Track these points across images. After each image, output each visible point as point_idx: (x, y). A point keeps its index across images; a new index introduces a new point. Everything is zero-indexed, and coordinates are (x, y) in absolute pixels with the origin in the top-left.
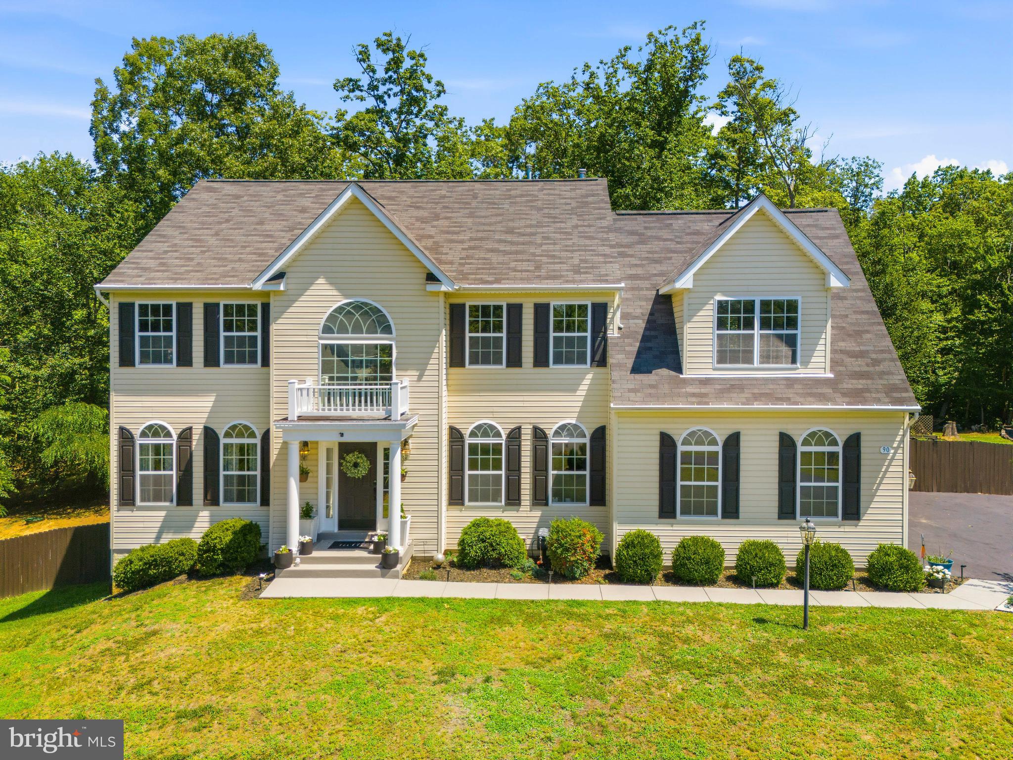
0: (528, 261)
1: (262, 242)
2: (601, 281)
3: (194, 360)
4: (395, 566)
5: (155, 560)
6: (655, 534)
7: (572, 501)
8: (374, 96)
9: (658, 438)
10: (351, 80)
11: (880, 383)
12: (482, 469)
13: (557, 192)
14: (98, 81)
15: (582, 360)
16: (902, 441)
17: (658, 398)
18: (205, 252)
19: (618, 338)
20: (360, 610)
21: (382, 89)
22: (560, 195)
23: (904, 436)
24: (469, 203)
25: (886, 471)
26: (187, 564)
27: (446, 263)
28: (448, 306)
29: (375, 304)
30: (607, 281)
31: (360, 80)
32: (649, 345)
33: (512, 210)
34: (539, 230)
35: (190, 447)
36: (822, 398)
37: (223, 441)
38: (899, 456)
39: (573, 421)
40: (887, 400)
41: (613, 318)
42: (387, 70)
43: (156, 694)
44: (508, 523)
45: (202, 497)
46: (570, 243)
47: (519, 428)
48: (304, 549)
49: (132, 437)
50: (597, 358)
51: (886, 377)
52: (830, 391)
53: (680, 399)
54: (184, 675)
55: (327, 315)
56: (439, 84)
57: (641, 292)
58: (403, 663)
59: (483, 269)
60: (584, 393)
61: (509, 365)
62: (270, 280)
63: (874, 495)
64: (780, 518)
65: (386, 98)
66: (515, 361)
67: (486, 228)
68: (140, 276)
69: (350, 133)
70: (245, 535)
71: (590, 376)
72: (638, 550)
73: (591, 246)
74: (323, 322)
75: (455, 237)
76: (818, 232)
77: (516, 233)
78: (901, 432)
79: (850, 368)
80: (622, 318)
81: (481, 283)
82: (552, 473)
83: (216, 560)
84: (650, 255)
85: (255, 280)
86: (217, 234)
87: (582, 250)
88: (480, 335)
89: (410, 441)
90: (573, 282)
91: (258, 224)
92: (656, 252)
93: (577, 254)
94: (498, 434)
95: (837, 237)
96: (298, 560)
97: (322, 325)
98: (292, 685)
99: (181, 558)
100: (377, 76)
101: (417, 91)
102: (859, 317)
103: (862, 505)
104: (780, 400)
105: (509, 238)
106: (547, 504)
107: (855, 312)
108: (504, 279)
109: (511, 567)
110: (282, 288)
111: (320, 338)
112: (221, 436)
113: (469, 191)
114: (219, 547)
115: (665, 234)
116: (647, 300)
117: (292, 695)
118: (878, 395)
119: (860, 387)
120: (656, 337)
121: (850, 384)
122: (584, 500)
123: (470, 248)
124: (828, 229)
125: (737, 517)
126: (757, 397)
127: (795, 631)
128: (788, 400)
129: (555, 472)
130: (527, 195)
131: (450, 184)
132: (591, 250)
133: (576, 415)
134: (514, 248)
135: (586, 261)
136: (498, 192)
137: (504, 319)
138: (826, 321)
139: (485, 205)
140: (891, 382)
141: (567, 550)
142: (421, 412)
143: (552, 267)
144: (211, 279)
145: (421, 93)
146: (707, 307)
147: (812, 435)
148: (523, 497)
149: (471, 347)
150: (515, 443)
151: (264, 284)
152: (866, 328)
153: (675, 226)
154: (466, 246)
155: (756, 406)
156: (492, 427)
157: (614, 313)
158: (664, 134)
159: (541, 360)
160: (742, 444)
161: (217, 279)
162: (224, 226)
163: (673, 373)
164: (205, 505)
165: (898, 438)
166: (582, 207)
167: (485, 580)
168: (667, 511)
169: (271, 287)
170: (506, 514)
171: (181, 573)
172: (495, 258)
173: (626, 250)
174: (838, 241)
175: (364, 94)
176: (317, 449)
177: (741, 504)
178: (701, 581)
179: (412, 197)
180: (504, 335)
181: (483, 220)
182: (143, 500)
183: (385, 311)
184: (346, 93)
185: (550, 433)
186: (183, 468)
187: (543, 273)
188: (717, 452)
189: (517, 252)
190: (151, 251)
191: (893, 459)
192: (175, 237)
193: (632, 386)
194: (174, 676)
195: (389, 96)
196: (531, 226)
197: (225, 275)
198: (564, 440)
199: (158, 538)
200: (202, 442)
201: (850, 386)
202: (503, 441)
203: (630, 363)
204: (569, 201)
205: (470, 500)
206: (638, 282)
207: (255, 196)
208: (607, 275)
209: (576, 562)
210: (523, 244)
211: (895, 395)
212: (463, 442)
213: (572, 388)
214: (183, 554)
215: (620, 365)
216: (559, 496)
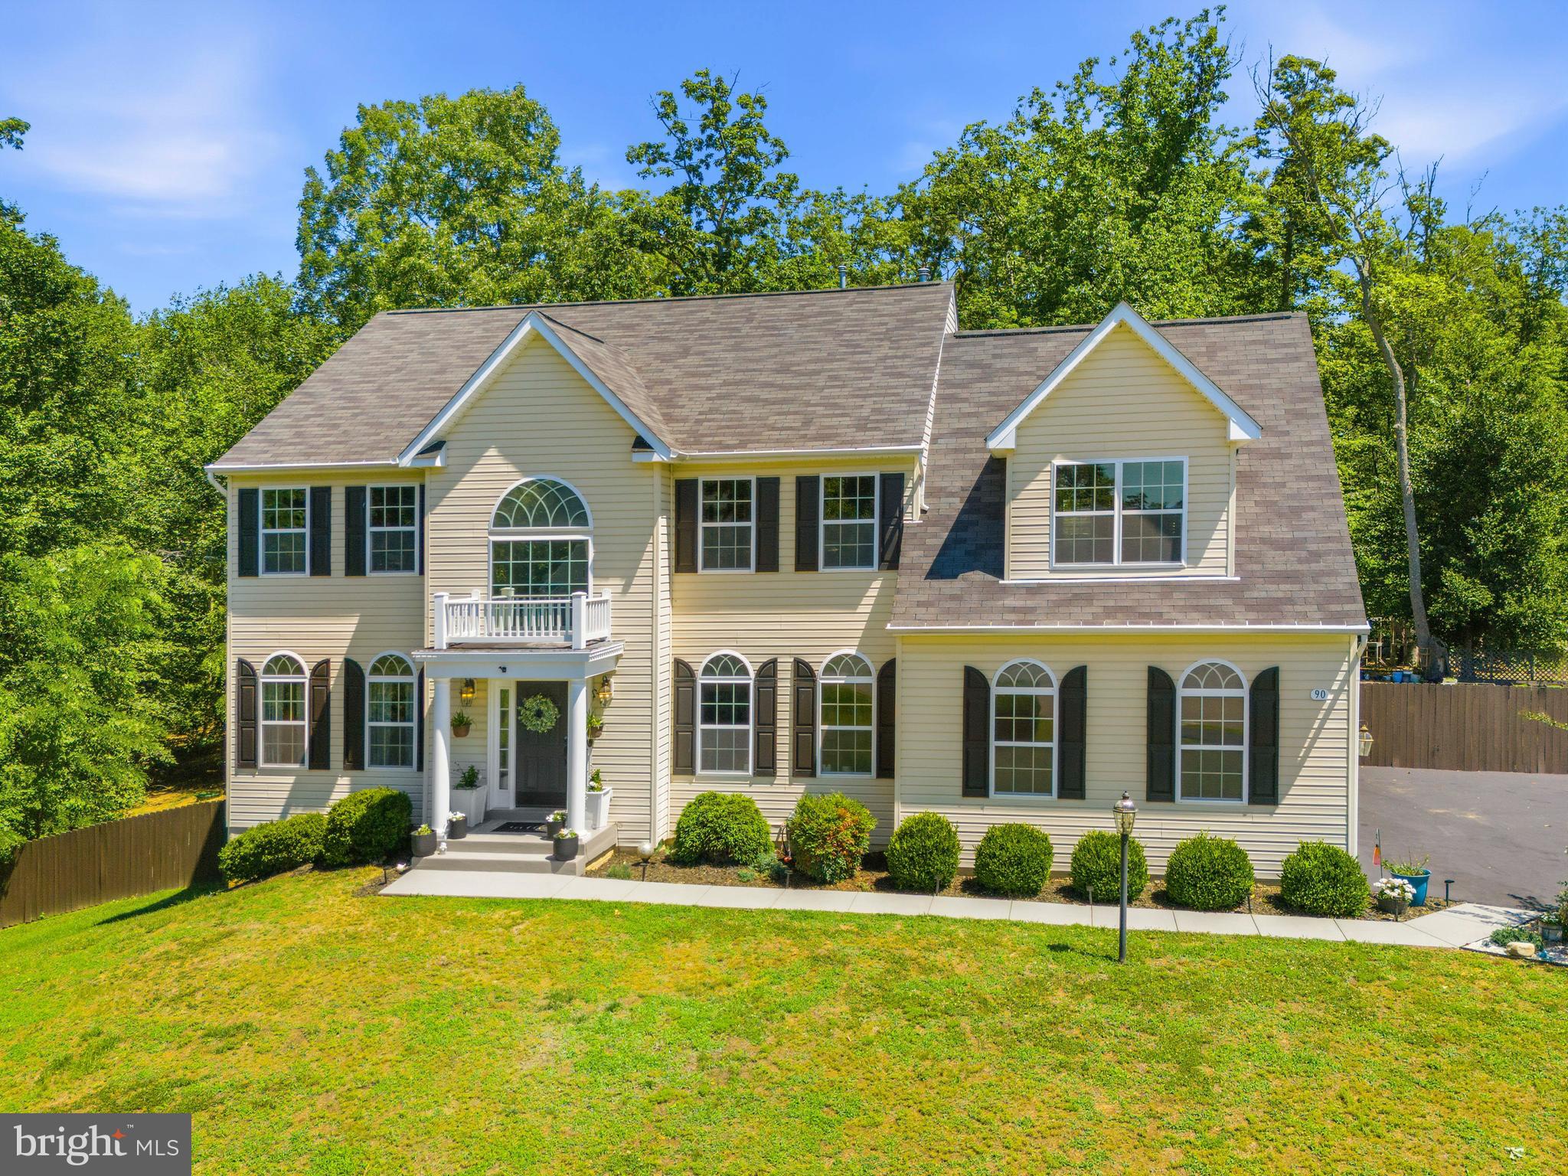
0: (796, 413)
1: (435, 399)
2: (892, 441)
3: (333, 566)
4: (572, 857)
5: (270, 842)
6: (951, 819)
7: (852, 770)
8: (685, 168)
9: (961, 675)
10: (649, 146)
11: (1312, 590)
12: (720, 722)
13: (872, 306)
14: (310, 171)
15: (867, 561)
16: (1346, 681)
17: (957, 615)
18: (357, 415)
19: (918, 525)
20: (499, 914)
21: (698, 156)
22: (876, 310)
23: (1349, 672)
24: (738, 330)
25: (1321, 728)
26: (313, 850)
27: (678, 421)
28: (672, 484)
29: (564, 483)
30: (900, 441)
31: (663, 145)
32: (962, 535)
33: (797, 336)
34: (828, 366)
35: (327, 686)
36: (1213, 613)
37: (370, 679)
38: (1341, 704)
39: (853, 651)
40: (1318, 615)
41: (911, 496)
42: (704, 128)
43: (195, 1007)
44: (749, 801)
45: (341, 757)
46: (866, 384)
47: (774, 662)
48: (456, 830)
49: (254, 674)
50: (888, 557)
51: (1325, 579)
52: (1230, 602)
53: (993, 617)
54: (236, 985)
55: (500, 500)
56: (777, 143)
57: (967, 456)
58: (515, 982)
59: (728, 427)
60: (869, 609)
61: (760, 568)
62: (422, 453)
63: (1301, 766)
64: (1149, 799)
65: (703, 169)
66: (768, 562)
67: (752, 366)
68: (266, 452)
69: (637, 227)
70: (385, 810)
71: (877, 584)
72: (917, 842)
73: (896, 387)
74: (494, 510)
75: (702, 381)
76: (1267, 351)
77: (795, 372)
78: (1345, 667)
79: (1270, 567)
80: (929, 494)
81: (718, 449)
82: (821, 728)
83: (343, 843)
84: (994, 399)
85: (402, 454)
86: (379, 389)
87: (880, 395)
88: (718, 524)
89: (612, 680)
90: (852, 443)
91: (436, 373)
92: (1002, 394)
93: (869, 401)
94: (743, 671)
95: (1296, 358)
96: (444, 846)
97: (493, 515)
98: (360, 1003)
99: (303, 841)
100: (688, 138)
101: (745, 155)
102: (1303, 485)
103: (1282, 780)
104: (1145, 616)
105: (779, 379)
106: (813, 774)
107: (1298, 478)
108: (753, 442)
109: (745, 864)
110: (438, 463)
111: (491, 533)
112: (367, 673)
113: (743, 310)
114: (346, 825)
115: (1022, 365)
116: (973, 467)
117: (353, 1016)
118: (1306, 608)
119: (1280, 595)
120: (976, 523)
121: (1262, 591)
122: (868, 770)
123: (720, 397)
124: (1285, 346)
125: (1082, 797)
126: (1110, 613)
127: (1102, 964)
128: (1158, 617)
129: (826, 727)
130: (826, 314)
131: (720, 302)
132: (894, 395)
133: (856, 642)
134: (781, 395)
135: (879, 411)
136: (785, 310)
137: (753, 501)
138: (1229, 493)
139: (760, 332)
140: (1332, 588)
141: (811, 839)
142: (628, 638)
143: (827, 422)
144: (355, 453)
145: (752, 159)
146: (1042, 476)
147: (1200, 670)
148: (779, 764)
149: (705, 543)
150: (768, 684)
151: (414, 459)
152: (1310, 503)
153: (1041, 353)
154: (713, 393)
155: (1108, 626)
156: (735, 661)
157: (914, 489)
158: (1152, 194)
159: (806, 561)
160: (1089, 685)
161: (362, 453)
162: (392, 377)
163: (990, 577)
164: (345, 768)
165: (1340, 676)
166: (902, 329)
167: (699, 881)
168: (974, 785)
169: (422, 464)
170: (755, 788)
171: (305, 861)
172: (749, 410)
173: (959, 391)
174: (1297, 364)
175: (670, 165)
176: (486, 690)
177: (1088, 776)
178: (1013, 891)
179: (659, 324)
180: (752, 524)
181: (749, 354)
182: (267, 760)
183: (578, 494)
184: (644, 166)
185: (819, 669)
186: (317, 717)
187: (812, 431)
188: (1052, 697)
189: (784, 401)
190: (288, 417)
191: (1331, 709)
192: (324, 396)
193: (923, 598)
194: (224, 987)
195: (708, 166)
196: (817, 361)
197: (372, 448)
198: (839, 680)
199: (284, 814)
200: (342, 681)
201: (1263, 594)
202: (750, 680)
203: (928, 563)
204: (886, 319)
205: (704, 768)
206: (967, 440)
207: (444, 332)
208: (904, 431)
209: (826, 856)
210: (797, 388)
211: (1334, 607)
212: (694, 681)
213: (851, 604)
214: (307, 835)
215: (912, 567)
216: (833, 763)
